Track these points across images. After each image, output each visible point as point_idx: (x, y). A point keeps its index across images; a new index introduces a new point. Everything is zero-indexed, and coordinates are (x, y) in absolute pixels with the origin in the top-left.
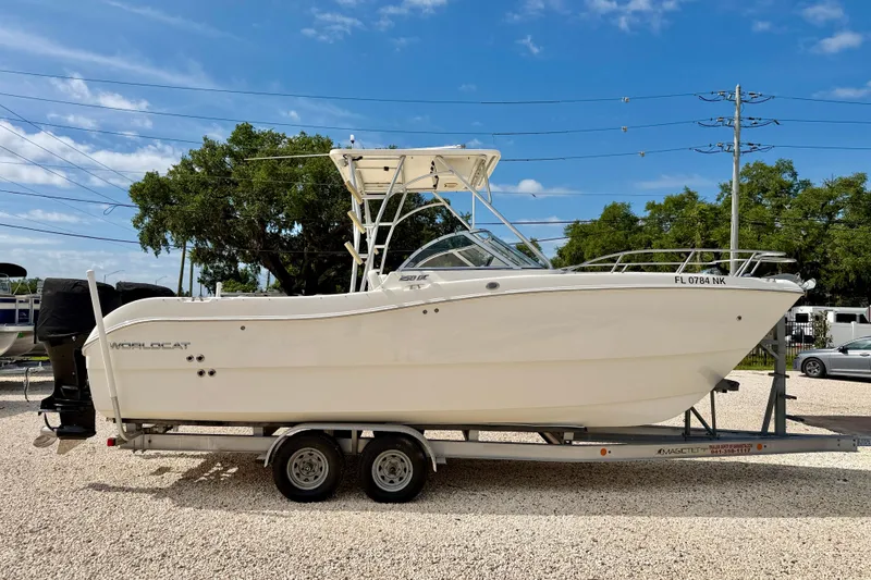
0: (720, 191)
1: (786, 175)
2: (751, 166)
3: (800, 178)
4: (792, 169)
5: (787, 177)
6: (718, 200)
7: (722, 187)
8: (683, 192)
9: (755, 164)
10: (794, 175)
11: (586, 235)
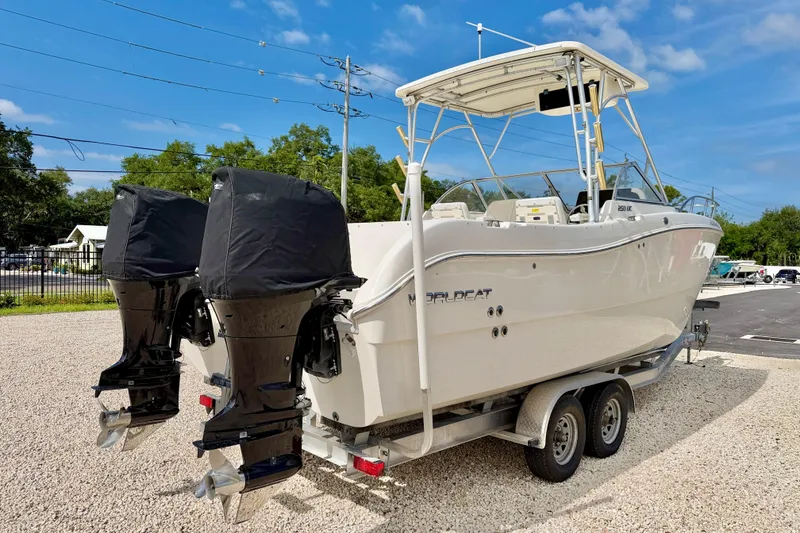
0: (272, 144)
1: (322, 139)
2: (298, 127)
3: (333, 143)
4: (327, 134)
5: (323, 140)
6: (270, 151)
7: (274, 141)
8: (243, 141)
9: (302, 126)
10: (329, 140)
11: (149, 171)
